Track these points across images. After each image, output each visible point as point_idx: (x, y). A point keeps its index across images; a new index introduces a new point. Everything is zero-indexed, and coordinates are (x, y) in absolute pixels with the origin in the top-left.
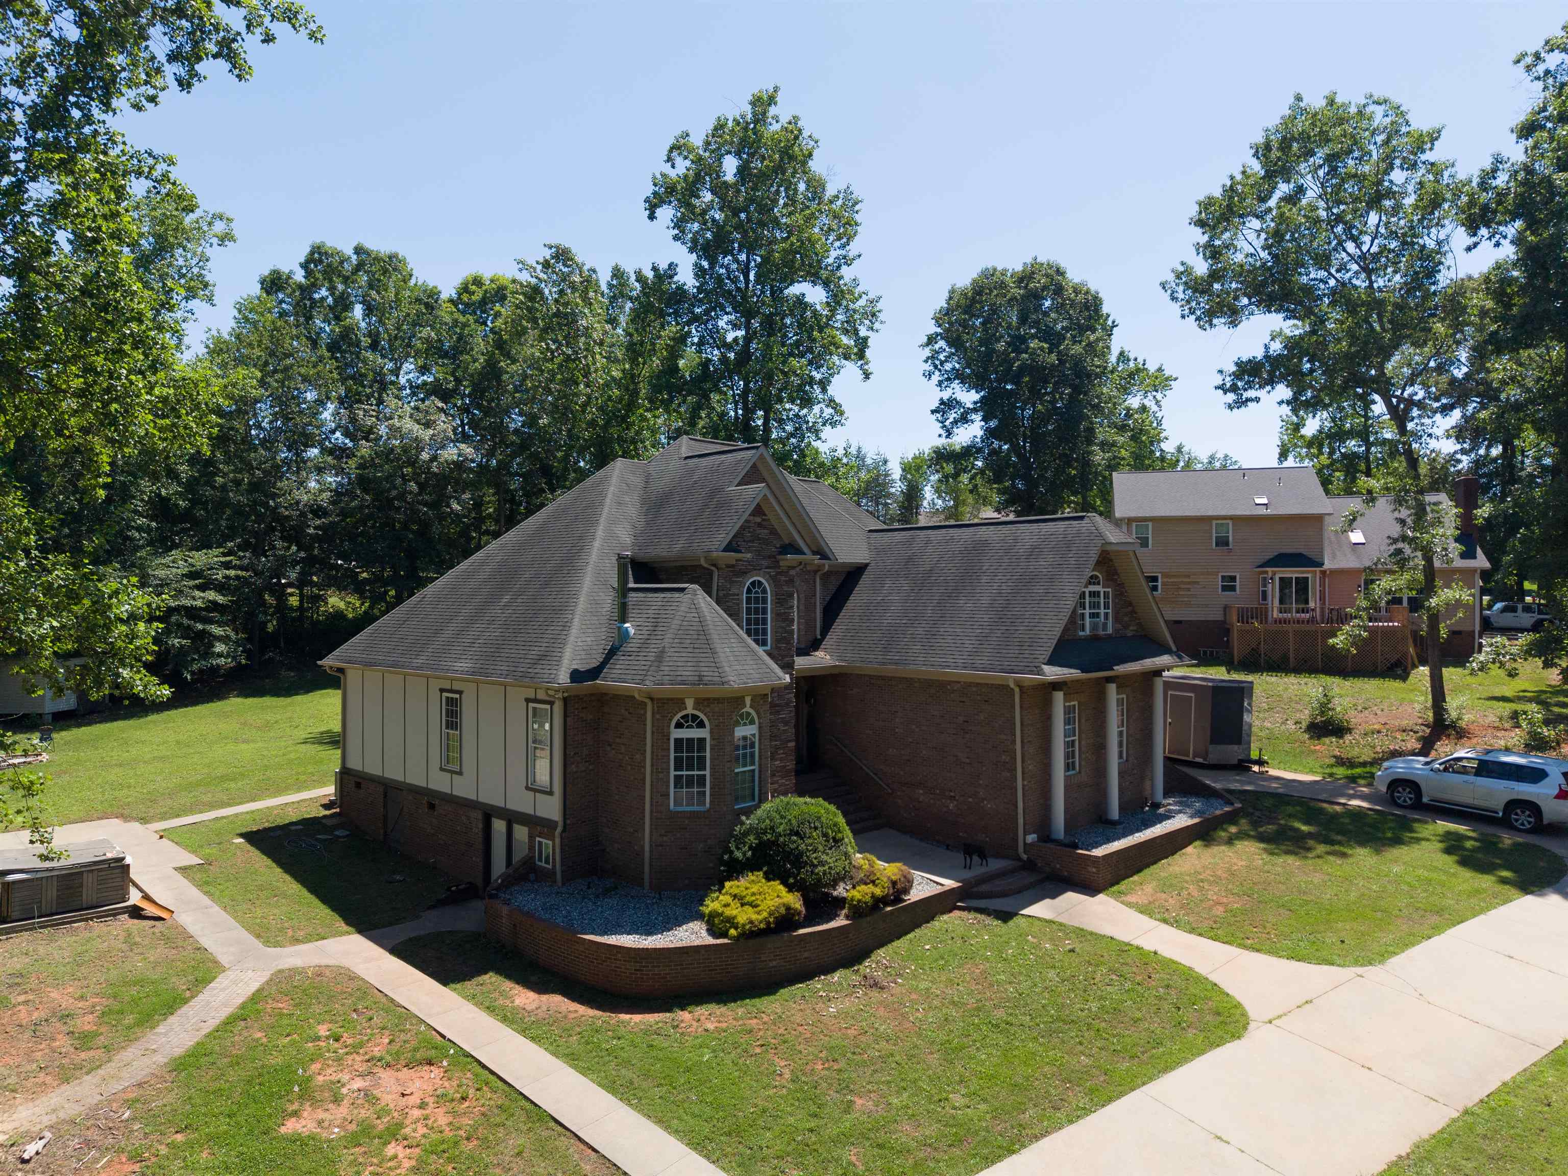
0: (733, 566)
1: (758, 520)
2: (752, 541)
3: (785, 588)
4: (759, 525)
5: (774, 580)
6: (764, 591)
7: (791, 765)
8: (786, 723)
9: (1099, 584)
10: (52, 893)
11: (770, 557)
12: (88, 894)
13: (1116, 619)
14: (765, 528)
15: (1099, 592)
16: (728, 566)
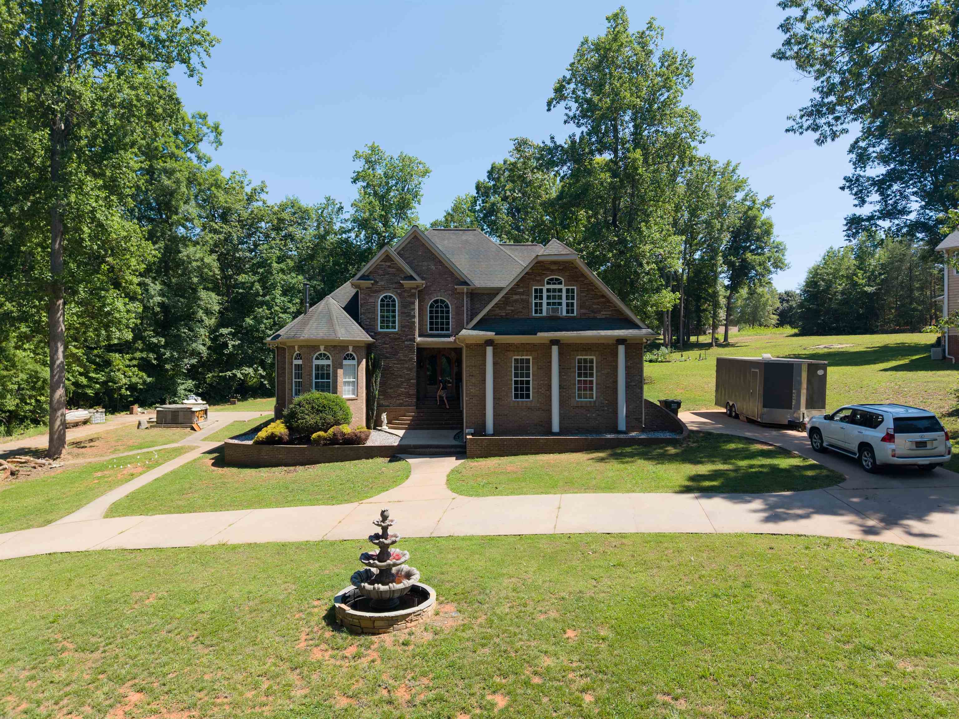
0: (370, 288)
1: (389, 264)
2: (384, 275)
3: (409, 299)
4: (389, 267)
5: (400, 295)
6: (394, 301)
7: (413, 391)
8: (410, 370)
9: (560, 283)
10: (169, 417)
11: (396, 283)
12: (181, 419)
13: (581, 306)
14: (393, 268)
15: (561, 289)
16: (367, 288)
